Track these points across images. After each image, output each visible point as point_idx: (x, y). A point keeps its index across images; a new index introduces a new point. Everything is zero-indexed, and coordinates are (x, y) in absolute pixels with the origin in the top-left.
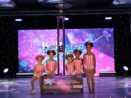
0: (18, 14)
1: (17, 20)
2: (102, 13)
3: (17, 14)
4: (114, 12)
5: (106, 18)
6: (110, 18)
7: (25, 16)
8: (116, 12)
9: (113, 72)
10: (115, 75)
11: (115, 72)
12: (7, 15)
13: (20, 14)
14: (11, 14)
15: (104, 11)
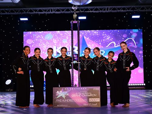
0: (24, 12)
1: (21, 19)
2: (128, 11)
3: (21, 11)
4: (143, 9)
5: (133, 17)
6: (138, 17)
7: (32, 15)
8: (146, 9)
9: (142, 85)
10: (145, 88)
11: (144, 84)
12: (10, 12)
13: (26, 12)
14: (14, 12)
15: (130, 8)
